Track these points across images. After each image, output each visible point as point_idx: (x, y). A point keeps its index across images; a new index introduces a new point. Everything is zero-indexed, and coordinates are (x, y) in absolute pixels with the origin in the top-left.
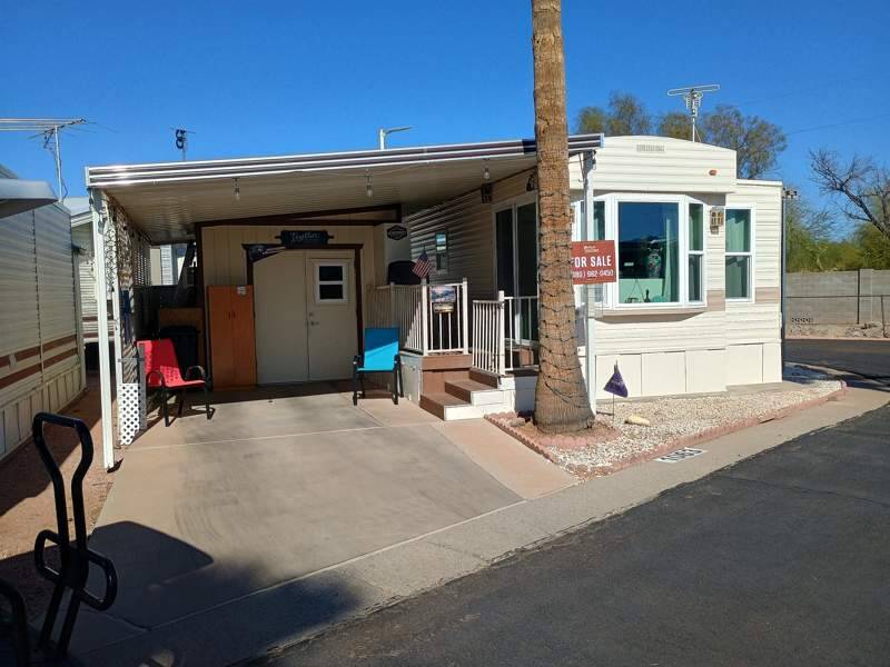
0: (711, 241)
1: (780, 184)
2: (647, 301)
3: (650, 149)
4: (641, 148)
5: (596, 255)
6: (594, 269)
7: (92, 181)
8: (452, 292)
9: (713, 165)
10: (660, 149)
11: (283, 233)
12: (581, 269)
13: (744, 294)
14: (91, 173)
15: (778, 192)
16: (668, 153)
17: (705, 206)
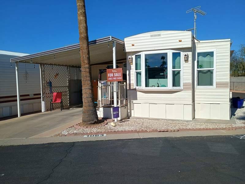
0: (184, 65)
1: (230, 40)
2: (158, 86)
3: (155, 36)
5: (116, 73)
6: (115, 77)
7: (11, 61)
8: (106, 83)
9: (180, 38)
10: (159, 35)
12: (111, 77)
15: (229, 43)
16: (162, 36)
17: (181, 52)
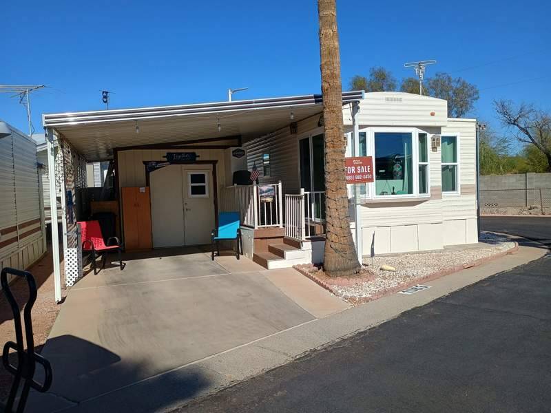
0: (432, 156)
1: (475, 120)
2: (393, 193)
3: (393, 100)
4: (387, 99)
5: (360, 165)
6: (359, 174)
7: (47, 123)
8: (272, 189)
9: (432, 109)
10: (399, 100)
11: (168, 153)
12: (351, 174)
13: (454, 189)
14: (46, 118)
15: (474, 125)
16: (404, 102)
17: (428, 134)
